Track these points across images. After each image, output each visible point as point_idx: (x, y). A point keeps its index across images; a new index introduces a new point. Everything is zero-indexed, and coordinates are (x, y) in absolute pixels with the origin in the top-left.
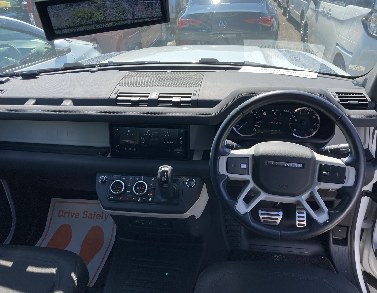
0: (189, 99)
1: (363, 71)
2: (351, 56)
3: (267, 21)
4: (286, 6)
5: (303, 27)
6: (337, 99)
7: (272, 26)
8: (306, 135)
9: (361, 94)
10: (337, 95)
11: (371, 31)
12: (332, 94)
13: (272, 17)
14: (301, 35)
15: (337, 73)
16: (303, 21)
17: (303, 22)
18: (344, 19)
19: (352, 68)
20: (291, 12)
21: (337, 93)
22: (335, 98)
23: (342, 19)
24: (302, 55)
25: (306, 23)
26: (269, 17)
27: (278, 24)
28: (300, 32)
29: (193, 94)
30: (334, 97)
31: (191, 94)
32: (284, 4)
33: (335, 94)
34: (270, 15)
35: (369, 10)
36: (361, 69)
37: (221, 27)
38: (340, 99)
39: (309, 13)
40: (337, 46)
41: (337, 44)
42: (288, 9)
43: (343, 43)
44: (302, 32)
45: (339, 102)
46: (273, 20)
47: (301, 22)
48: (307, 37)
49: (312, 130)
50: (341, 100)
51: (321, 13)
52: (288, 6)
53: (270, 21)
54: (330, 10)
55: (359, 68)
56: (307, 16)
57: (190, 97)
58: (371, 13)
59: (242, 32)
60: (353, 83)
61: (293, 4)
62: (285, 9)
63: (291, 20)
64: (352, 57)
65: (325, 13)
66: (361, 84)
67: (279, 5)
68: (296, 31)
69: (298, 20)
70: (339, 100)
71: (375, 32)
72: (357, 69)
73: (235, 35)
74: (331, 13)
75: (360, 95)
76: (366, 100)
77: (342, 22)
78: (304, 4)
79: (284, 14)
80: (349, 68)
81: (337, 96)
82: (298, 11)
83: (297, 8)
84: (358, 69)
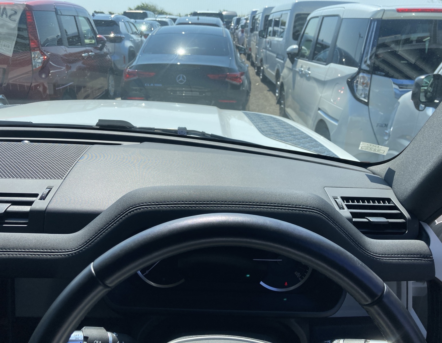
0: (27, 208)
1: (384, 154)
2: (336, 124)
3: (236, 78)
4: (259, 65)
5: (279, 89)
6: (346, 213)
7: (242, 84)
8: (286, 284)
9: (389, 200)
10: (344, 202)
11: (358, 94)
12: (335, 200)
13: (242, 74)
14: (277, 97)
15: (336, 155)
16: (279, 81)
17: (278, 83)
18: (326, 80)
19: (365, 148)
20: (265, 71)
21: (343, 198)
22: (341, 212)
23: (323, 79)
24: (277, 121)
25: (282, 84)
26: (238, 74)
27: (250, 83)
28: (275, 95)
29: (39, 197)
30: (340, 209)
31: (36, 195)
32: (258, 63)
33: (340, 201)
34: (240, 71)
35: (355, 70)
36: (381, 151)
37: (179, 82)
38: (351, 213)
39: (285, 72)
40: (319, 112)
41: (319, 109)
42: (262, 68)
43: (326, 108)
44: (277, 95)
45: (350, 220)
46: (243, 77)
47: (277, 83)
48: (284, 100)
49: (298, 274)
50: (354, 215)
51: (298, 72)
52: (262, 65)
53: (240, 78)
54: (309, 69)
55: (377, 148)
56: (283, 77)
57: (30, 203)
58: (358, 73)
59: (206, 90)
60: (367, 175)
61: (267, 63)
62: (259, 68)
63: (265, 80)
64: (338, 125)
65: (303, 72)
66: (382, 179)
67: (253, 64)
68: (271, 92)
69: (274, 80)
70: (350, 215)
71: (363, 96)
72: (373, 150)
73: (198, 93)
74: (310, 72)
75: (387, 204)
76: (401, 216)
77: (323, 83)
78: (279, 62)
79: (258, 74)
80: (360, 148)
81: (344, 204)
82: (273, 70)
83: (272, 67)
84: (375, 150)
